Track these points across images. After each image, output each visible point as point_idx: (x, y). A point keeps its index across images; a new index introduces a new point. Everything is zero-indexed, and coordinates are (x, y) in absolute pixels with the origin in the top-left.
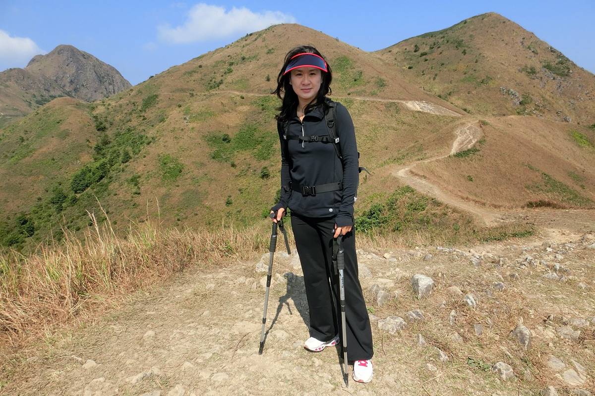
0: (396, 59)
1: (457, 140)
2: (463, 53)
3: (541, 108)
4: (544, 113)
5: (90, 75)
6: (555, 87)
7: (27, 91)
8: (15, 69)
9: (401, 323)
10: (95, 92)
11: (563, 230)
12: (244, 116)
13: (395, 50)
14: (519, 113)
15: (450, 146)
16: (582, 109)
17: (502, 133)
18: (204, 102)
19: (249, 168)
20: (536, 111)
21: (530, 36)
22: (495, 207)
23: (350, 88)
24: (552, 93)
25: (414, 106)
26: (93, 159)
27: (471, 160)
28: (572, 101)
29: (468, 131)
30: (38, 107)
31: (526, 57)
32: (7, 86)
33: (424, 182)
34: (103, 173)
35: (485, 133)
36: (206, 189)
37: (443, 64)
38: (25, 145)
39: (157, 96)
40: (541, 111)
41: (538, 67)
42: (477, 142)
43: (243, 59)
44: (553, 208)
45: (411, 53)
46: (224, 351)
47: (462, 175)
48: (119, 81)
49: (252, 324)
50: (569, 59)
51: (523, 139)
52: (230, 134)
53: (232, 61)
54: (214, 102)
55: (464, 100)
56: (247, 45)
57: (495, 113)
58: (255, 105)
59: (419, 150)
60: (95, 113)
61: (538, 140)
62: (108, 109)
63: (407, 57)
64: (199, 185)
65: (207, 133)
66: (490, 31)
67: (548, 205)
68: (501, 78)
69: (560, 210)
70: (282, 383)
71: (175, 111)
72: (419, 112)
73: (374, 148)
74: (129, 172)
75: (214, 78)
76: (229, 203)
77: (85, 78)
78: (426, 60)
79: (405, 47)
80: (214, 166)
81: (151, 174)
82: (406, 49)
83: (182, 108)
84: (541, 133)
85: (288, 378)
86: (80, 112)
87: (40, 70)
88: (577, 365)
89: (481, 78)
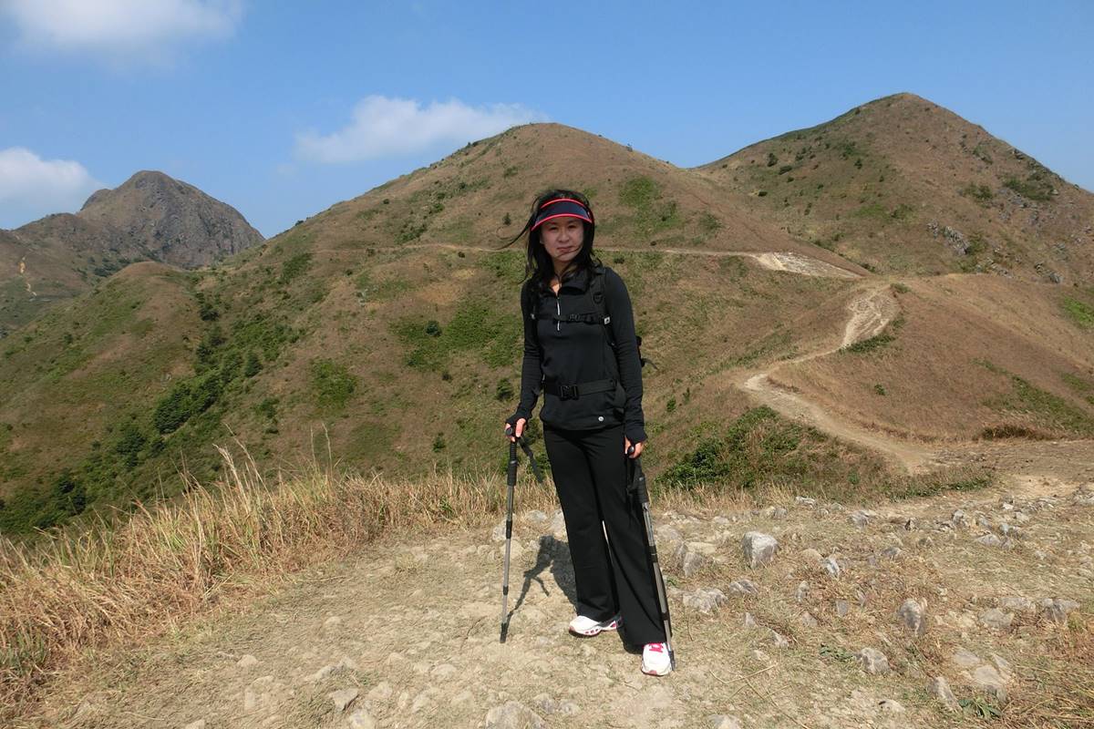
0: (735, 179)
1: (853, 320)
2: (856, 165)
3: (1005, 259)
4: (1011, 268)
5: (192, 222)
6: (1029, 221)
7: (80, 254)
8: (60, 215)
9: (718, 596)
10: (200, 251)
11: (1047, 477)
12: (465, 288)
13: (734, 165)
14: (965, 270)
15: (839, 333)
16: (1081, 259)
17: (934, 306)
18: (394, 264)
19: (476, 381)
20: (997, 265)
21: (976, 131)
22: (926, 439)
23: (655, 232)
24: (1023, 231)
25: (773, 262)
26: (193, 370)
27: (879, 357)
28: (1062, 244)
29: (873, 304)
30: (98, 281)
31: (972, 170)
32: (45, 246)
33: (794, 399)
34: (211, 396)
35: (902, 307)
36: (397, 422)
37: (821, 186)
38: (74, 349)
39: (308, 256)
40: (1005, 264)
41: (995, 185)
42: (889, 323)
43: (463, 186)
44: (1030, 438)
45: (763, 169)
46: (449, 639)
47: (864, 384)
48: (241, 231)
49: (489, 606)
50: (1051, 170)
51: (973, 316)
52: (439, 320)
53: (441, 191)
54: (411, 264)
55: (863, 248)
56: (468, 162)
57: (921, 270)
58: (484, 268)
59: (784, 342)
60: (198, 289)
61: (1002, 316)
62: (222, 280)
63: (757, 176)
64: (385, 415)
65: (399, 320)
66: (902, 125)
67: (1021, 433)
68: (928, 206)
69: (1044, 441)
70: (536, 677)
71: (342, 283)
72: (781, 272)
73: (703, 339)
74: (258, 394)
75: (410, 222)
76: (439, 446)
77: (183, 228)
78: (791, 180)
79: (751, 159)
80: (411, 379)
81: (299, 396)
82: (753, 162)
83: (354, 276)
84: (1006, 303)
85: (545, 670)
86: (171, 288)
87: (103, 215)
88: (999, 661)
89: (892, 208)
